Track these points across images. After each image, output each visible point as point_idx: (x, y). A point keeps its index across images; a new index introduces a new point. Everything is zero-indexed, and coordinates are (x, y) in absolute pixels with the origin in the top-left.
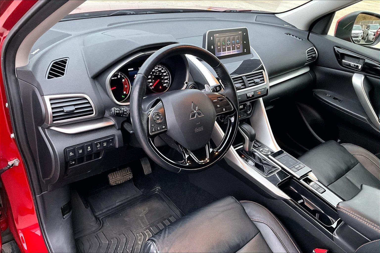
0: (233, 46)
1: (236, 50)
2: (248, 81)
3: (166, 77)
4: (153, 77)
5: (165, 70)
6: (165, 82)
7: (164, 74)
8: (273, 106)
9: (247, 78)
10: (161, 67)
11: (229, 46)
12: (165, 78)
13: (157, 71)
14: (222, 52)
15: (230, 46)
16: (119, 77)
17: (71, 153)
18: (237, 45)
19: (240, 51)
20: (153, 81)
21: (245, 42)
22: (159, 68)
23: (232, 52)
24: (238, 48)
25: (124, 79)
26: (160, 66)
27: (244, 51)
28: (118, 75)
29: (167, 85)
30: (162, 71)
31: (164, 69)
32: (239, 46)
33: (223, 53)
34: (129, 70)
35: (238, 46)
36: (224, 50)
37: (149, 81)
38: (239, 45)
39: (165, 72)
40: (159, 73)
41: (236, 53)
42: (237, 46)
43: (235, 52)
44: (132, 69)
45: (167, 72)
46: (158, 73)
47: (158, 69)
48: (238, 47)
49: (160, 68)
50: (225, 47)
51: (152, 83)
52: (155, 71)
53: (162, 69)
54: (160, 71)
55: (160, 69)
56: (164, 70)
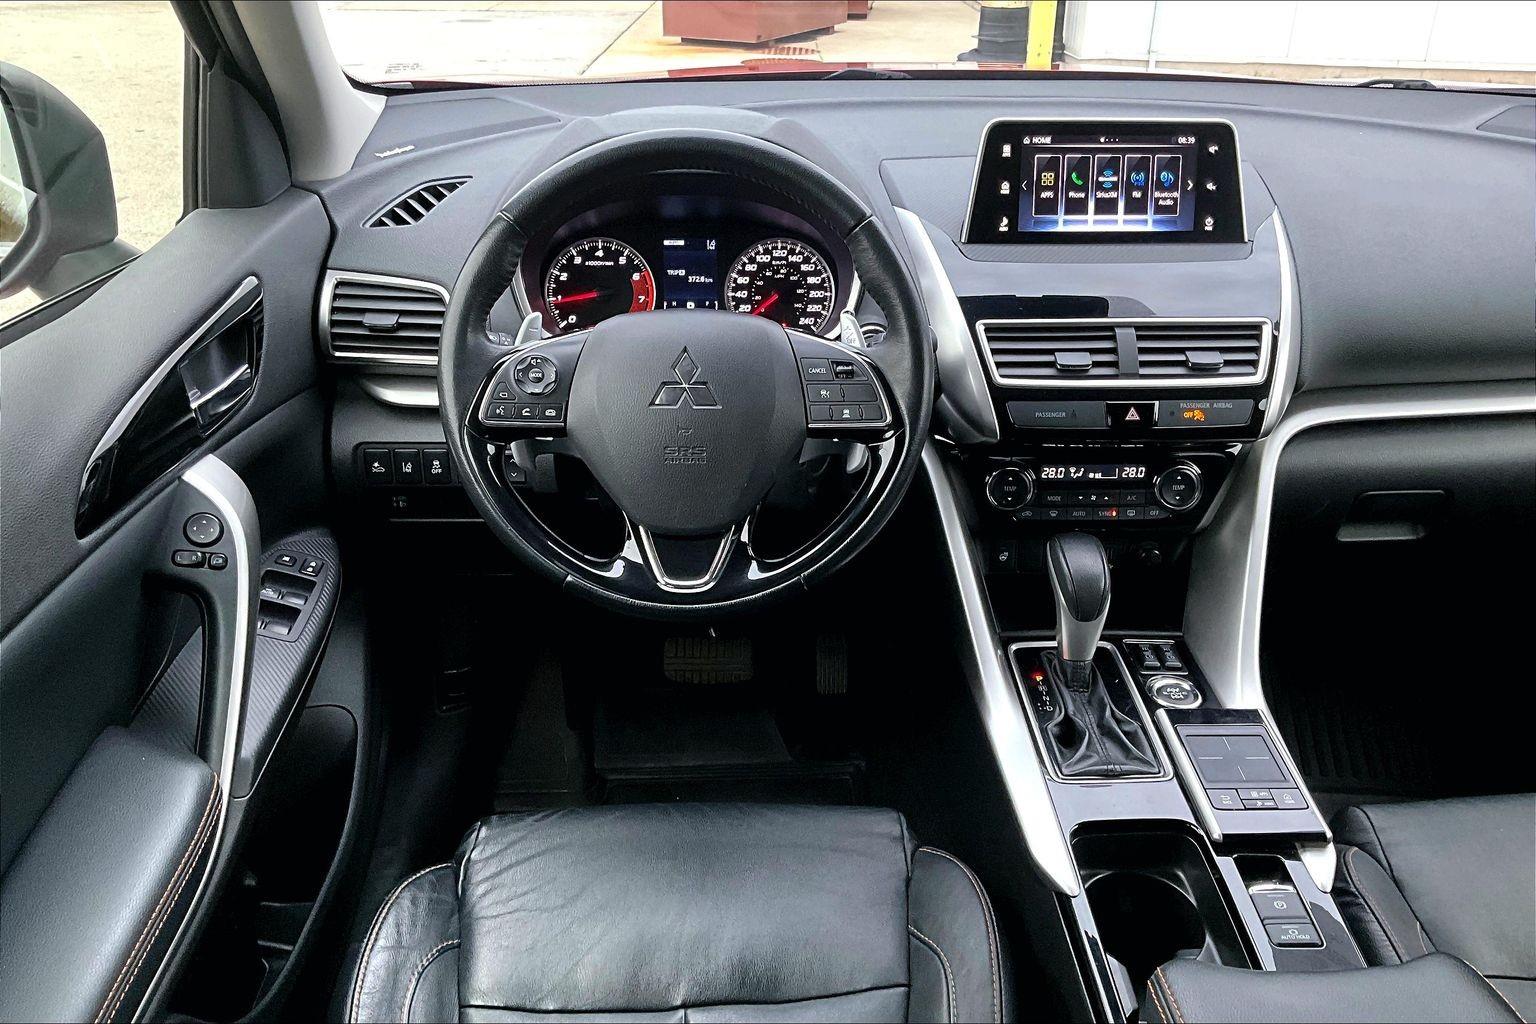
0: (1137, 194)
1: (1150, 216)
2: (1142, 351)
3: (819, 293)
4: (761, 283)
5: (816, 266)
6: (808, 310)
7: (811, 280)
8: (1415, 532)
9: (1140, 338)
10: (800, 253)
11: (1106, 196)
12: (810, 296)
13: (782, 265)
14: (1061, 216)
15: (1113, 195)
16: (622, 261)
17: (376, 465)
18: (1157, 194)
19: (1173, 222)
20: (757, 298)
21: (1210, 186)
22: (792, 252)
23: (1125, 222)
24: (1159, 209)
25: (640, 271)
26: (798, 249)
27: (1199, 223)
28: (622, 254)
29: (816, 322)
30: (804, 268)
31: (814, 259)
32: (1175, 200)
33: (1066, 222)
34: (666, 243)
35: (1165, 199)
36: (1076, 207)
37: (738, 294)
38: (1176, 195)
39: (816, 273)
40: (788, 275)
41: (1150, 228)
42: (1157, 200)
43: (1148, 223)
44: (681, 243)
45: (824, 275)
46: (782, 271)
47: (786, 259)
48: (1169, 202)
49: (797, 255)
50: (1083, 195)
51: (749, 306)
52: (774, 263)
53: (807, 261)
54: (796, 266)
55: (793, 259)
56: (814, 263)
